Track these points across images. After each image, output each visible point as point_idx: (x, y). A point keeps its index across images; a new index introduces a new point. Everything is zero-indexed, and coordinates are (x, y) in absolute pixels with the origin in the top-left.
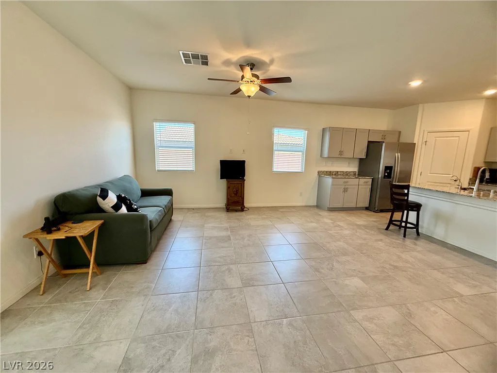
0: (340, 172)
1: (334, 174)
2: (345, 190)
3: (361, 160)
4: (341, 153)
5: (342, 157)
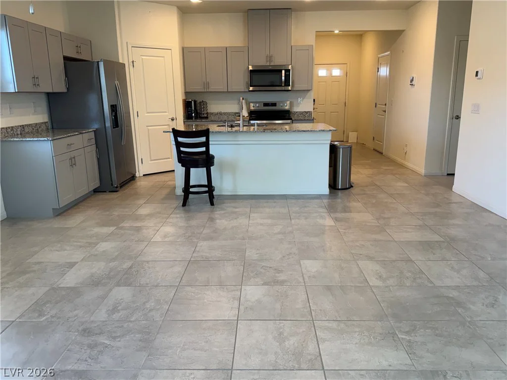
2: (73, 162)
4: (36, 80)
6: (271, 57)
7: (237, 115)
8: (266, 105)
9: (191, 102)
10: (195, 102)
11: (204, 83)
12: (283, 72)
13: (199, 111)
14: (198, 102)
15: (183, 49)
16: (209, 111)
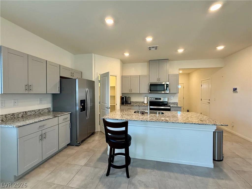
0: (30, 111)
1: (20, 116)
2: (42, 137)
3: (54, 96)
4: (28, 87)
5: (31, 92)
6: (159, 79)
7: (143, 103)
8: (156, 99)
9: (124, 97)
10: (126, 97)
11: (130, 90)
12: (165, 85)
13: (127, 101)
14: (127, 97)
15: (122, 76)
16: (131, 101)
